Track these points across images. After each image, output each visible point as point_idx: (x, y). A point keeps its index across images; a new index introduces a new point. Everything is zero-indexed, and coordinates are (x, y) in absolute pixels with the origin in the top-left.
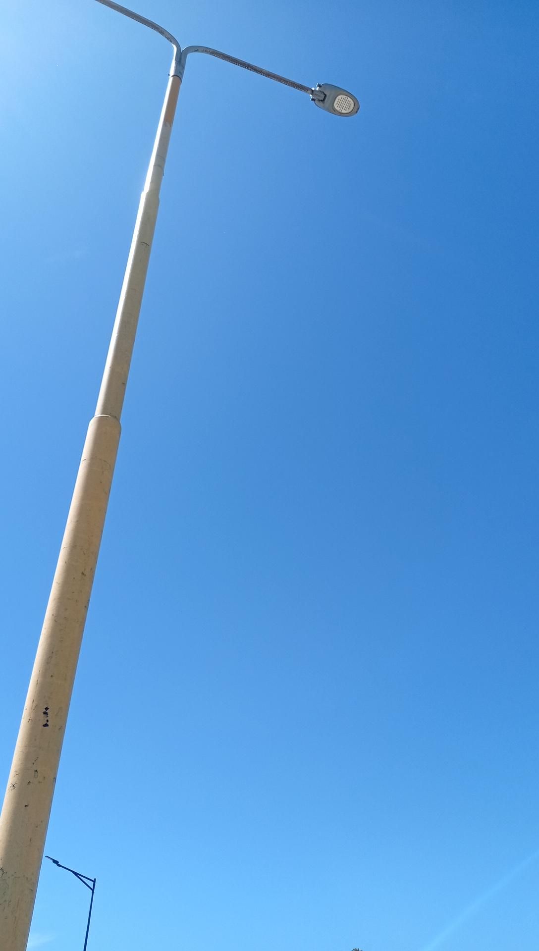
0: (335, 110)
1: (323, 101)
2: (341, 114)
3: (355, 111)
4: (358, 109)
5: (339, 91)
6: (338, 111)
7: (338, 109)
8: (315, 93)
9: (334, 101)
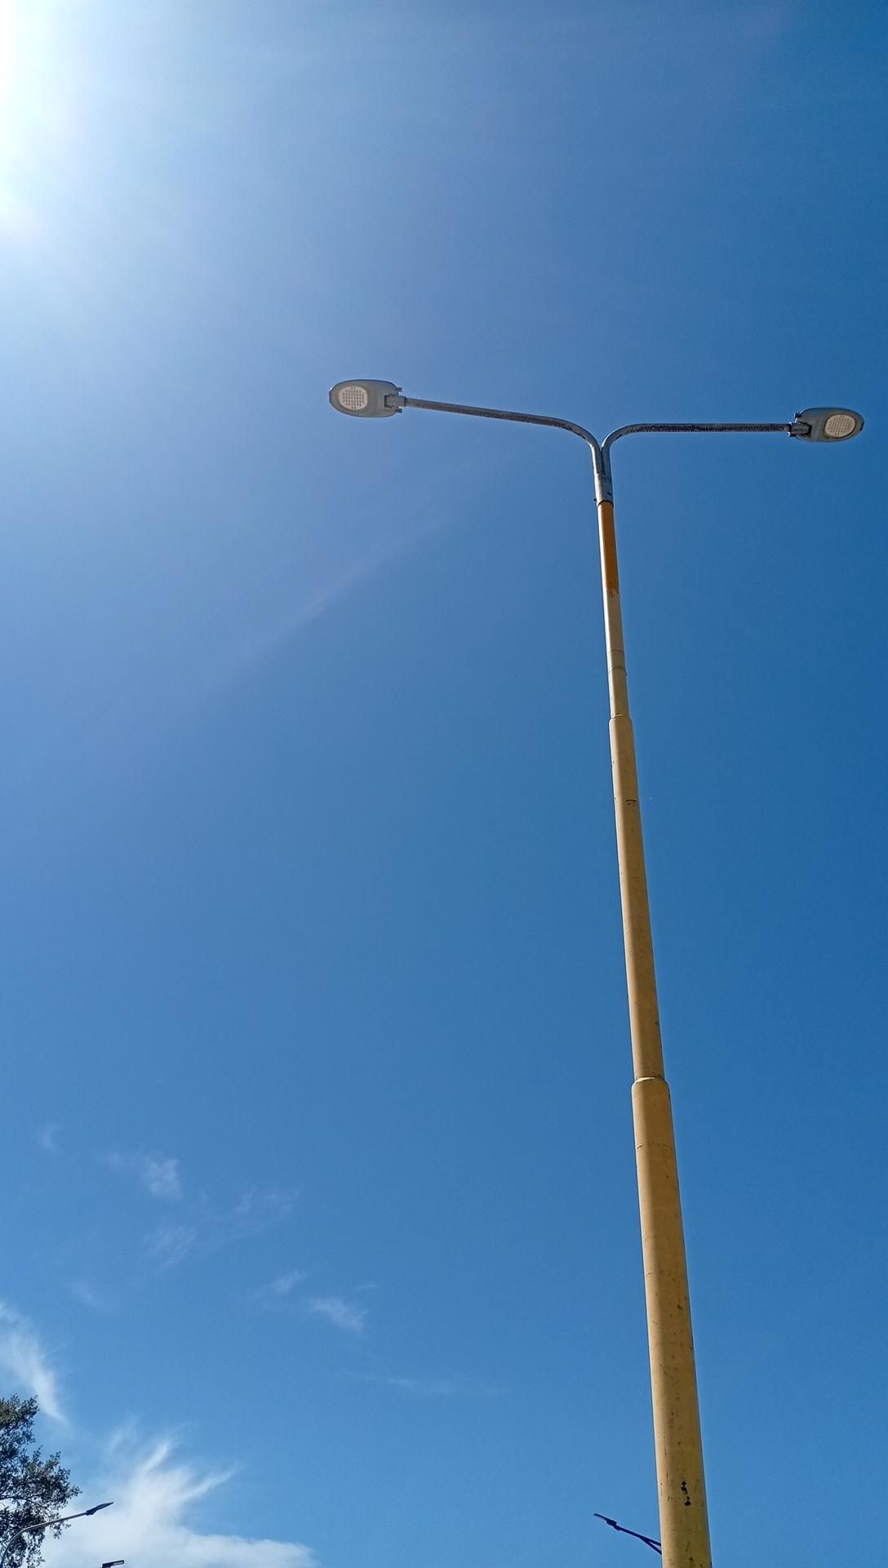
0: (828, 437)
1: (808, 434)
2: (838, 439)
3: (859, 428)
4: (863, 424)
5: (828, 412)
6: (833, 437)
7: (832, 434)
8: (794, 428)
9: (825, 426)
